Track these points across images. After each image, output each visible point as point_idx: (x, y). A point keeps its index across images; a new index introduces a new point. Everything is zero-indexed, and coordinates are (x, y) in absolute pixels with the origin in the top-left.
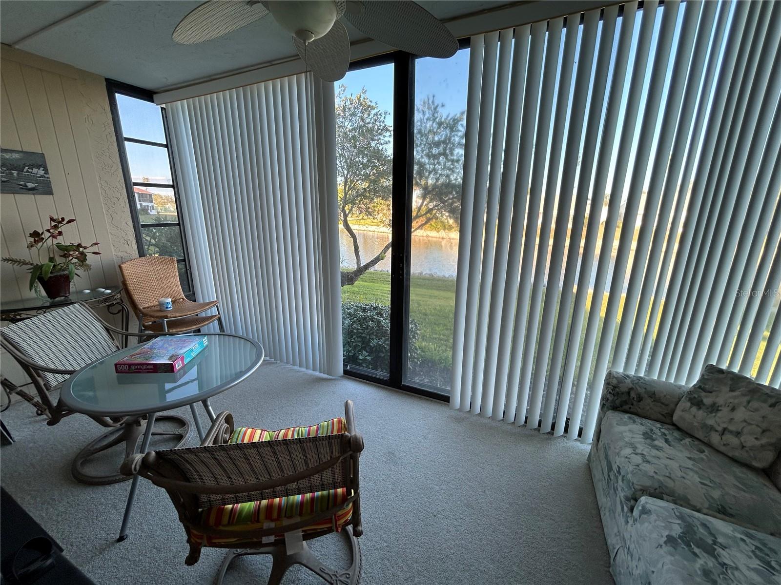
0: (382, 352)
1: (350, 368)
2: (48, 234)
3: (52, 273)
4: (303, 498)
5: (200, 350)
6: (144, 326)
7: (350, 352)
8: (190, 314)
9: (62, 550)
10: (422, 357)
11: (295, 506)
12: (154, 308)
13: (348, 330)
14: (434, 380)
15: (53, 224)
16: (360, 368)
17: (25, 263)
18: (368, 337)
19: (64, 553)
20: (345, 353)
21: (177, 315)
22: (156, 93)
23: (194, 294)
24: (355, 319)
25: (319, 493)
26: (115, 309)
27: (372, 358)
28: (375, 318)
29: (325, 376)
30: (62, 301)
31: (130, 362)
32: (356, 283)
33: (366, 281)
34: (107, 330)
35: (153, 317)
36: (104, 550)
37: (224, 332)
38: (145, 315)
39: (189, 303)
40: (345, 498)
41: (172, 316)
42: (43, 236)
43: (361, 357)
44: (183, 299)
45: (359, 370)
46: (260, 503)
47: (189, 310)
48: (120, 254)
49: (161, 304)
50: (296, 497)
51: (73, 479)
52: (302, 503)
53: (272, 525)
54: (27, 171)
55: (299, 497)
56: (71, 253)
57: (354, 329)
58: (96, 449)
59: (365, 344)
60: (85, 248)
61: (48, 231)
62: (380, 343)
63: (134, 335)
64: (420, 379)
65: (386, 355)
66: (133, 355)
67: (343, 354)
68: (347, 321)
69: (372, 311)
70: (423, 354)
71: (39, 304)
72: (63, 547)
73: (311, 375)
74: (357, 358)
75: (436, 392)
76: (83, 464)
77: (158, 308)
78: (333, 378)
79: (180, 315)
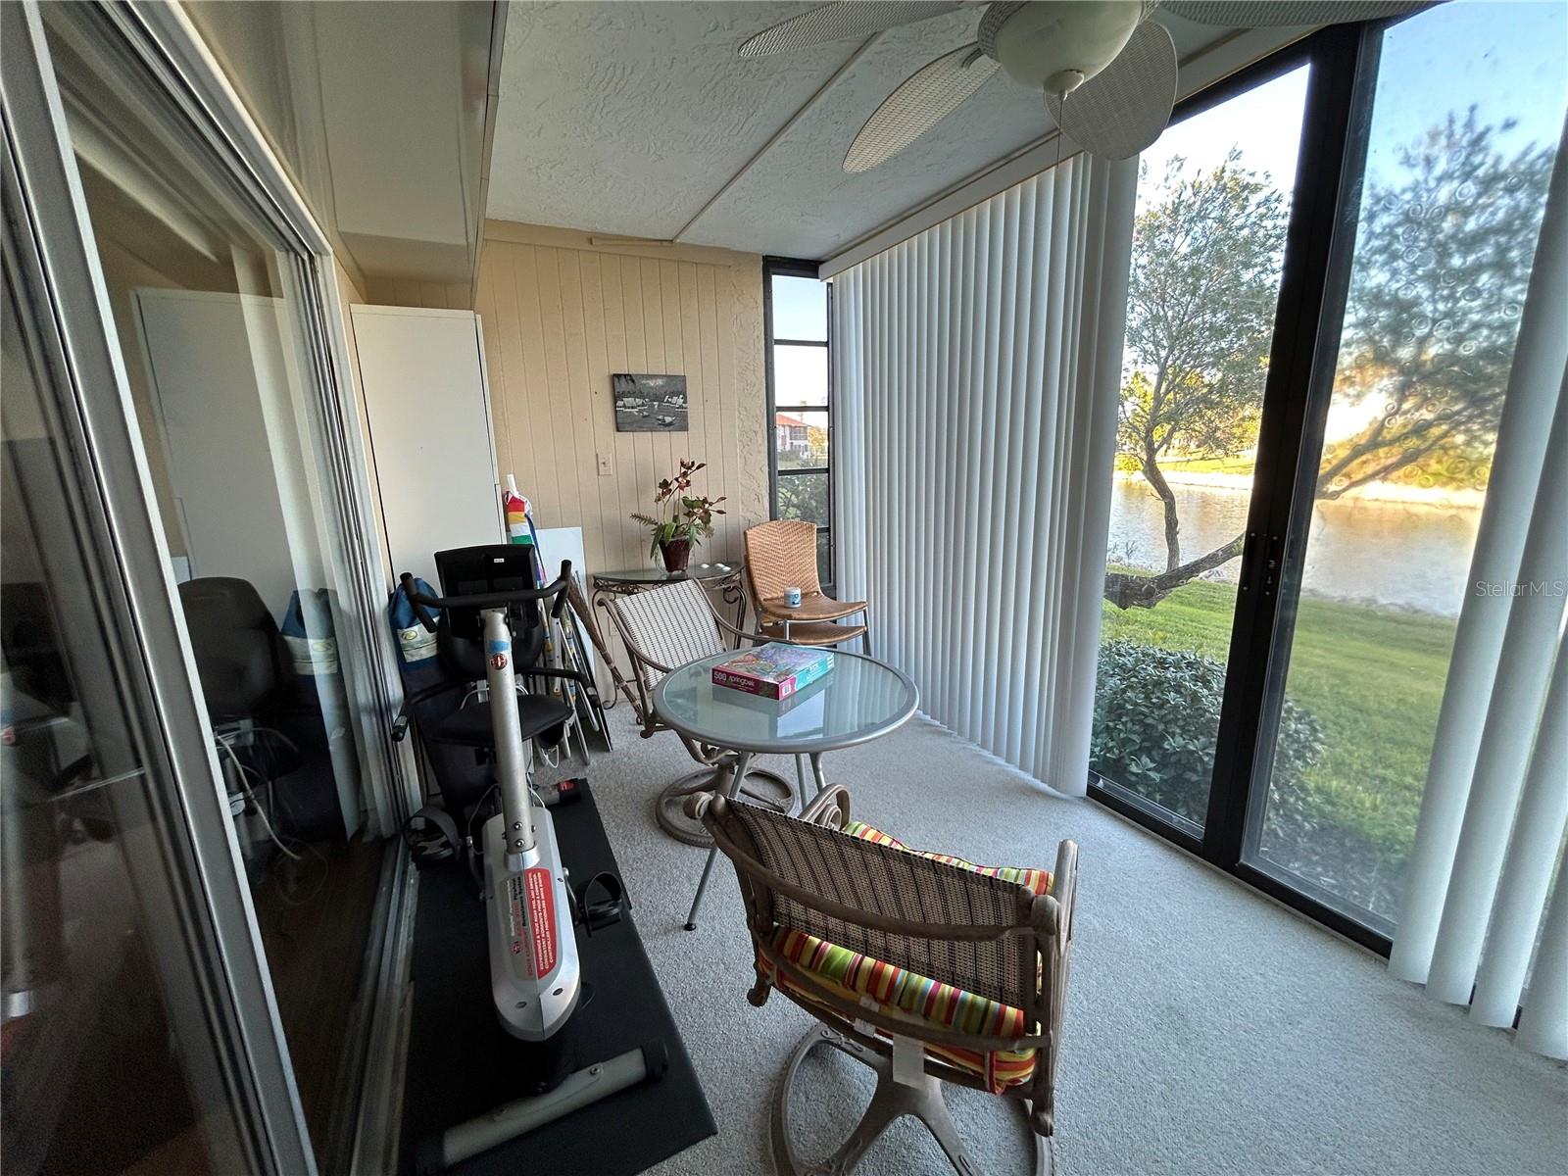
0: (1195, 770)
1: (1106, 786)
2: (676, 484)
3: (673, 536)
4: (937, 988)
5: (821, 674)
6: (762, 627)
7: (1110, 750)
8: (822, 619)
9: (631, 908)
10: (1323, 815)
11: (918, 994)
12: (777, 602)
13: (1111, 702)
14: (1354, 887)
15: (683, 470)
16: (1131, 793)
17: (650, 522)
18: (1161, 727)
19: (632, 912)
20: (1097, 749)
21: (805, 616)
22: (822, 262)
23: (835, 586)
24: (1133, 679)
25: (970, 996)
26: (731, 597)
27: (1165, 777)
28: (1185, 687)
29: (1044, 787)
30: (678, 576)
31: (729, 670)
32: (1161, 605)
33: (1190, 604)
34: (717, 623)
35: (774, 614)
36: (670, 931)
37: (870, 655)
38: (765, 610)
39: (825, 601)
40: (1022, 1032)
41: (797, 617)
42: (671, 487)
43: (1134, 768)
44: (818, 592)
45: (1127, 796)
46: (862, 959)
47: (822, 611)
48: (748, 515)
49: (787, 596)
50: (925, 980)
51: (655, 821)
52: (932, 998)
53: (876, 1007)
54: (668, 401)
55: (927, 983)
56: (695, 510)
57: (1126, 701)
58: (683, 789)
59: (1152, 743)
60: (711, 504)
61: (677, 479)
62: (1192, 747)
63: (749, 637)
64: (1304, 869)
65: (1201, 779)
66: (734, 662)
67: (1092, 752)
68: (1112, 682)
69: (1181, 668)
70: (1328, 808)
71: (656, 578)
72: (633, 904)
73: (1015, 777)
74: (1125, 769)
75: (1351, 917)
76: (669, 803)
77: (782, 603)
78: (1063, 796)
79: (809, 617)
